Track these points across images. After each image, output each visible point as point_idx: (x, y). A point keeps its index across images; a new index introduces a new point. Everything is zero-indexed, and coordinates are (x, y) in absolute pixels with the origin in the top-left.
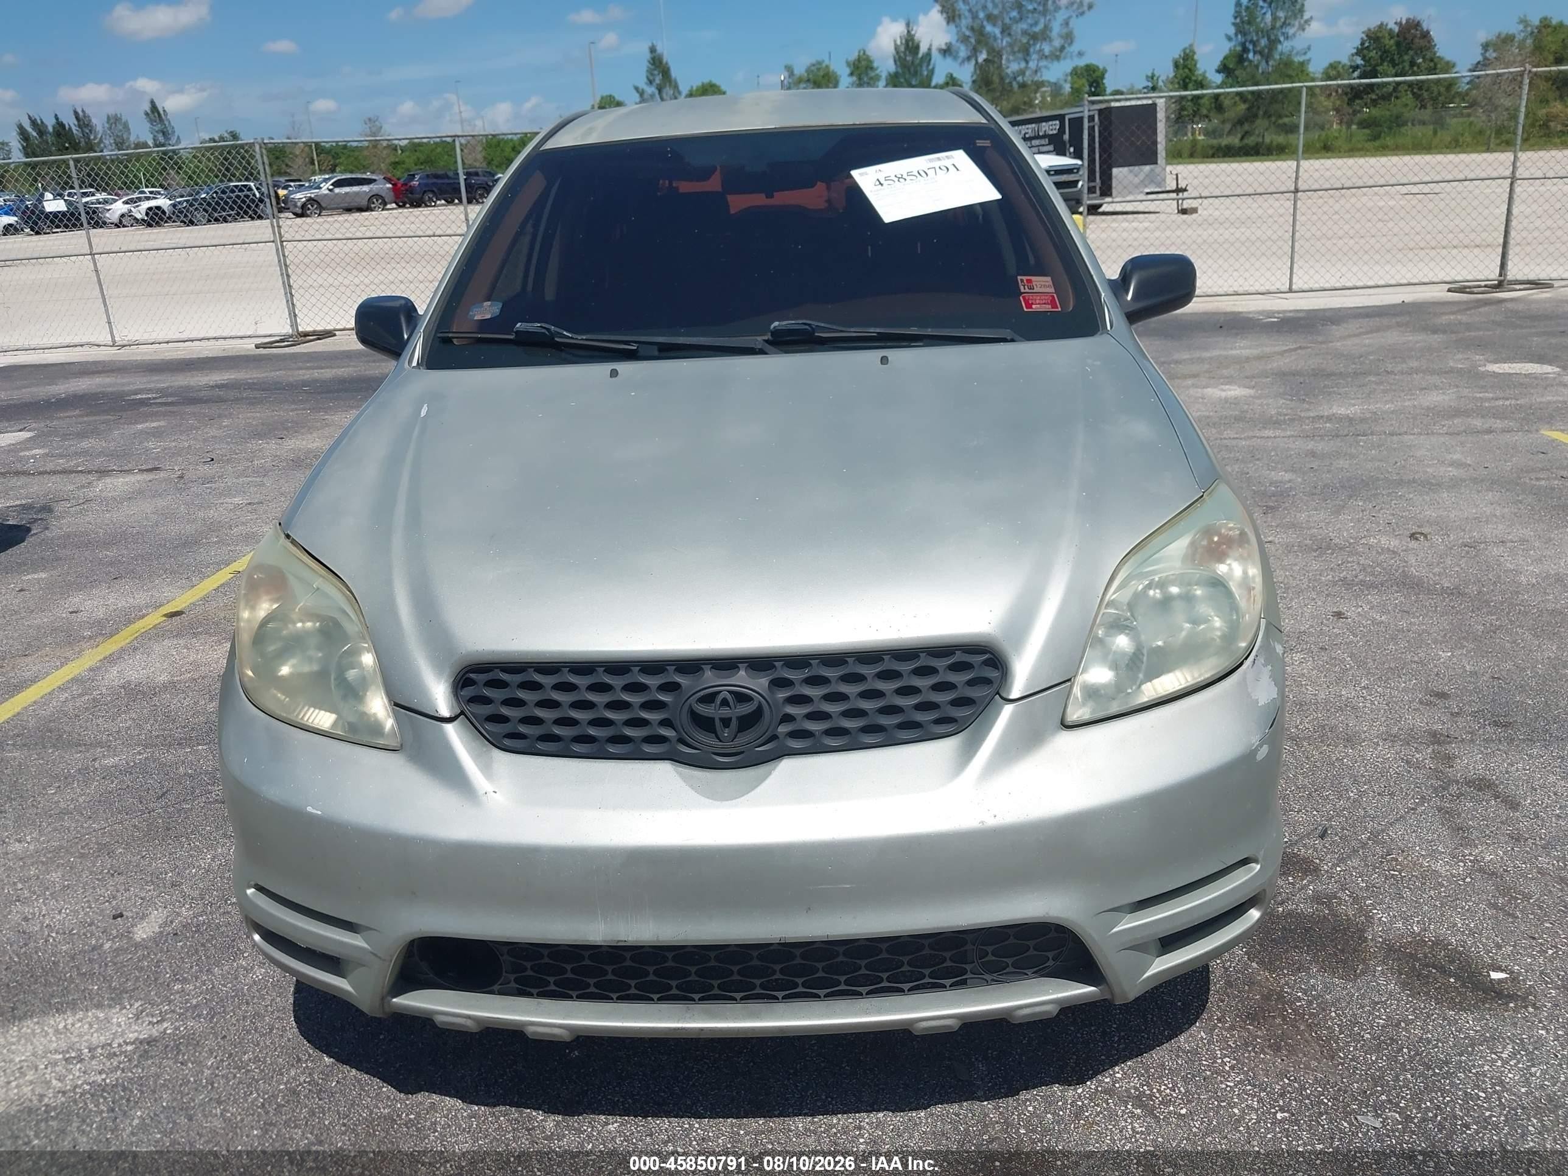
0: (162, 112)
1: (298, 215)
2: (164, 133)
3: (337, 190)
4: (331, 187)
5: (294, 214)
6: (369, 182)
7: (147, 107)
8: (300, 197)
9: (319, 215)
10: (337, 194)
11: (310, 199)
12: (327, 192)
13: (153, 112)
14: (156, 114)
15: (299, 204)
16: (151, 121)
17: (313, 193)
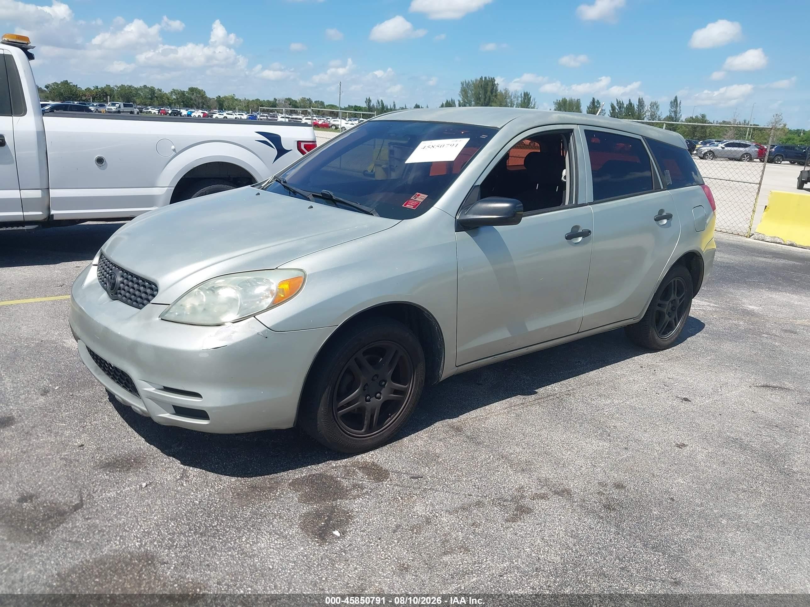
0: (678, 103)
1: (701, 158)
2: (675, 112)
3: (726, 148)
4: (724, 146)
5: (699, 157)
6: (745, 146)
7: (673, 99)
8: (705, 149)
9: (712, 159)
10: (726, 150)
11: (710, 151)
12: (721, 148)
13: (674, 102)
14: (675, 103)
15: (703, 153)
16: (672, 107)
17: (712, 148)
